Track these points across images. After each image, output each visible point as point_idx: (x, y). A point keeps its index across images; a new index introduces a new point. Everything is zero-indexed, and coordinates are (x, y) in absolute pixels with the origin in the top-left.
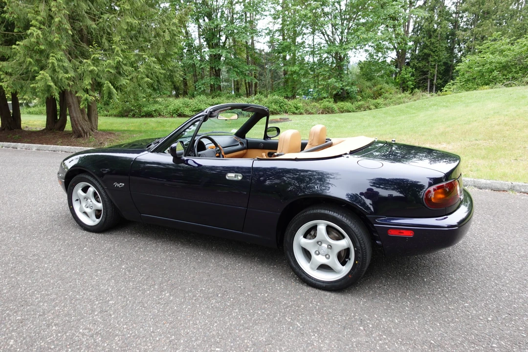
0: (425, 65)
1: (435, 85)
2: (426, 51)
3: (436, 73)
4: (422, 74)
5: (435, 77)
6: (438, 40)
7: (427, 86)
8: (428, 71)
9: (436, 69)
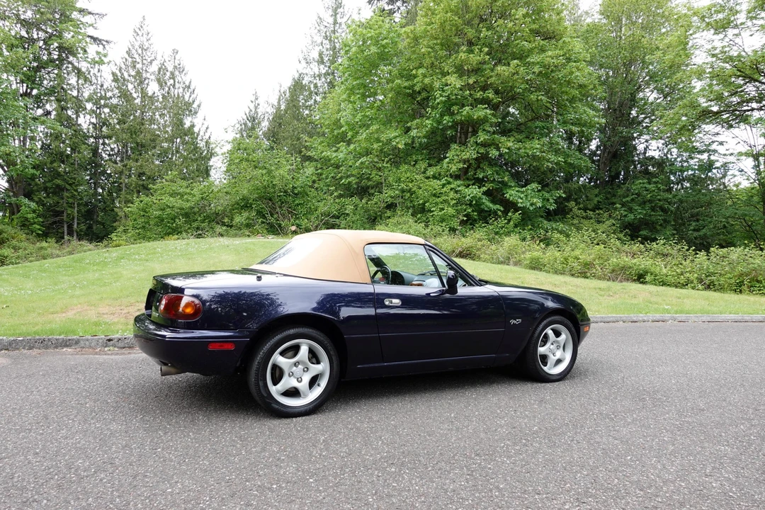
0: (58, 203)
1: (77, 232)
2: (59, 182)
3: (76, 214)
4: (53, 215)
5: (76, 220)
6: (75, 170)
7: (63, 233)
8: (63, 212)
9: (76, 209)
